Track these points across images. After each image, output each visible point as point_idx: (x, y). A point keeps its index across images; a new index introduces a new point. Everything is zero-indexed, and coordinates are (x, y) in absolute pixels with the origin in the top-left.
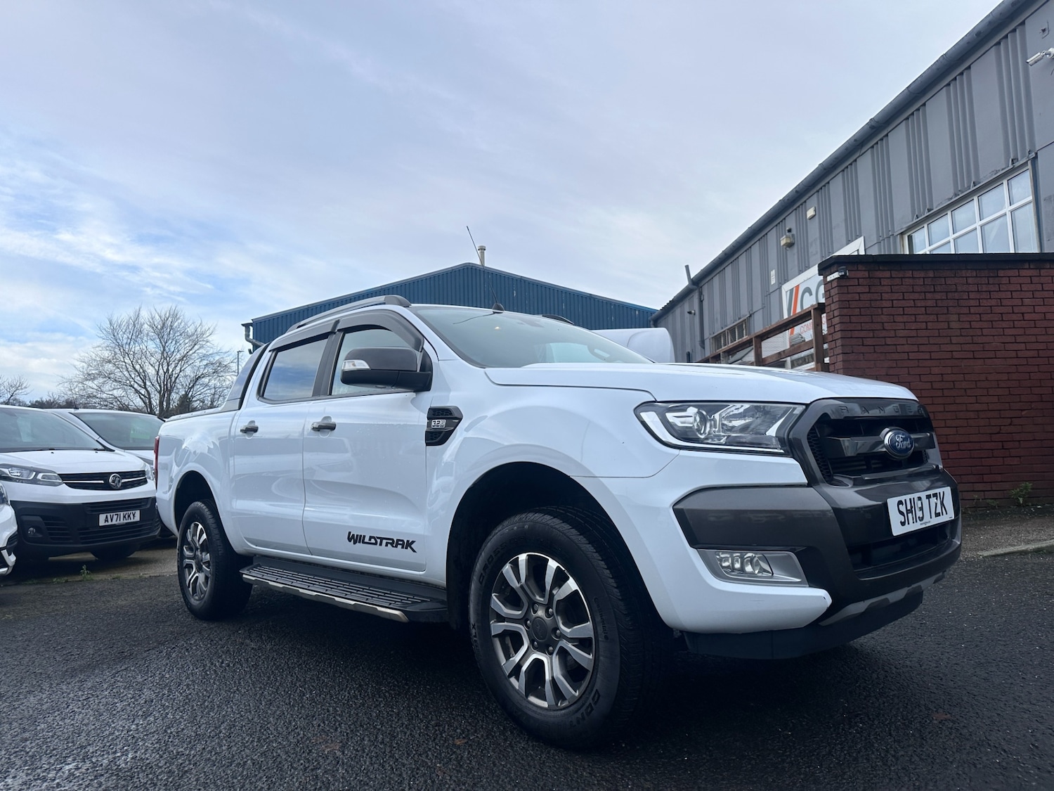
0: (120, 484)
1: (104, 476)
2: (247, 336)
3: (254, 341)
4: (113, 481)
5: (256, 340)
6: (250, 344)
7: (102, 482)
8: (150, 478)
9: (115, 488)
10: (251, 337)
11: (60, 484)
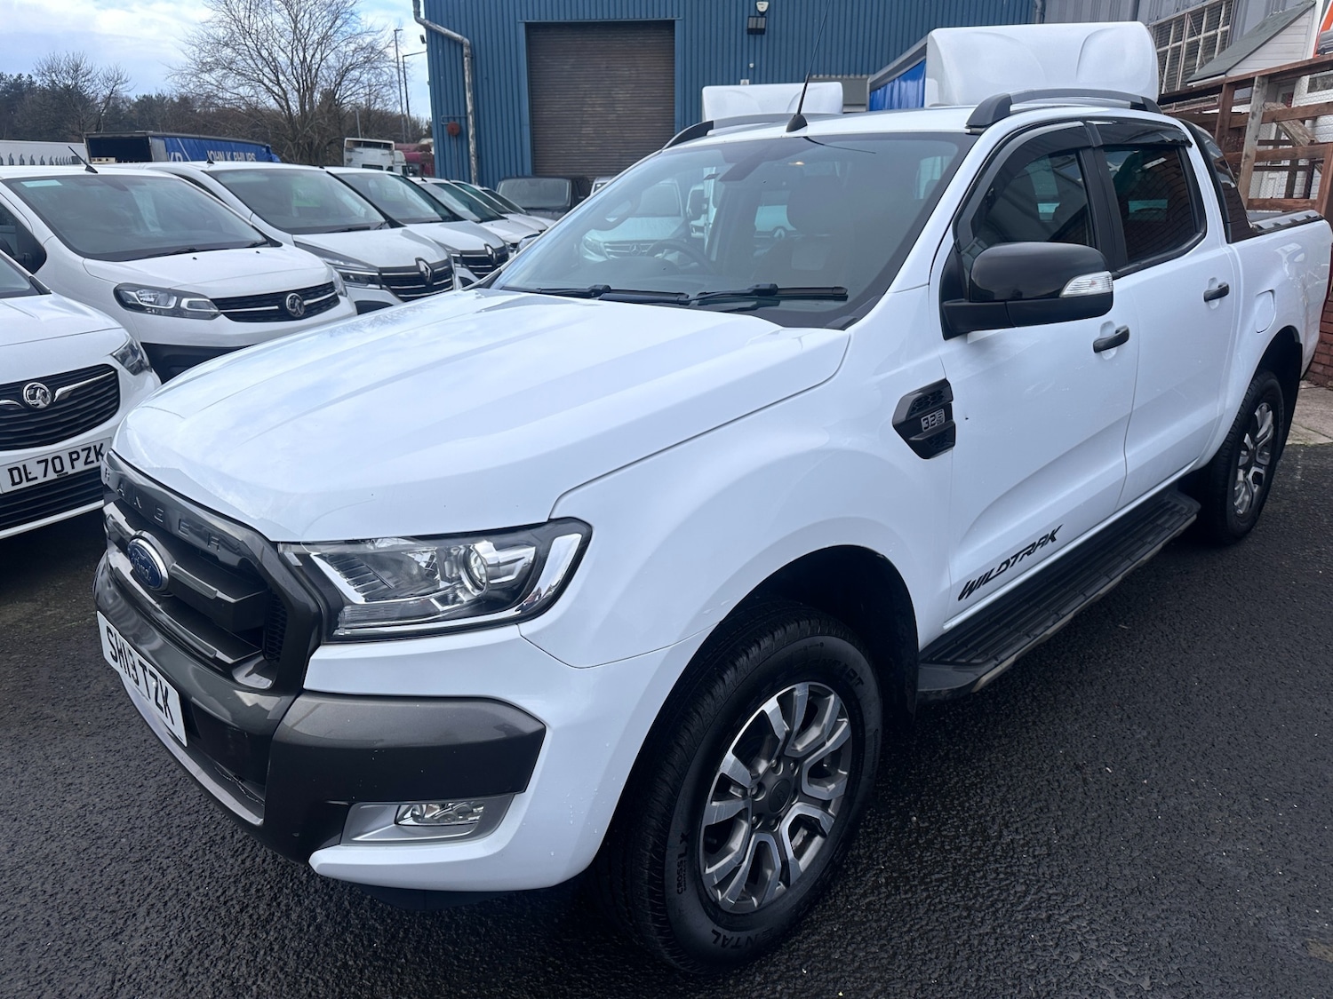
0: (303, 309)
1: (277, 297)
2: (417, 14)
3: (427, 22)
4: (292, 306)
5: (430, 20)
6: (422, 27)
7: (277, 307)
8: (341, 294)
9: (296, 315)
10: (423, 15)
11: (215, 316)
